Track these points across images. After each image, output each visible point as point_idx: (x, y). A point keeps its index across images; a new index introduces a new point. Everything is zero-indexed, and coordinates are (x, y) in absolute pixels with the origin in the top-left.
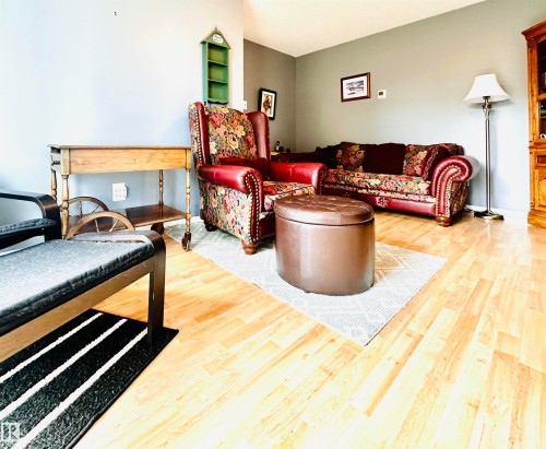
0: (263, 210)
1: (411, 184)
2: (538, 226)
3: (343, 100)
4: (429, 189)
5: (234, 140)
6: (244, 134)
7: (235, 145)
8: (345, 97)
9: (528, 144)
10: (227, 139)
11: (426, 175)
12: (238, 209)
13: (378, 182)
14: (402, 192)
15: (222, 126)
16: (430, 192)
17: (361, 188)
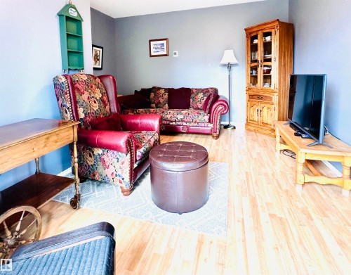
0: (136, 161)
1: (200, 117)
2: (249, 130)
3: (151, 56)
4: (209, 119)
5: (95, 102)
6: (101, 96)
7: (96, 107)
8: (152, 54)
9: (245, 89)
10: (91, 104)
11: (207, 111)
12: (118, 165)
13: (182, 117)
14: (195, 122)
15: (86, 92)
16: (210, 121)
17: (172, 122)
